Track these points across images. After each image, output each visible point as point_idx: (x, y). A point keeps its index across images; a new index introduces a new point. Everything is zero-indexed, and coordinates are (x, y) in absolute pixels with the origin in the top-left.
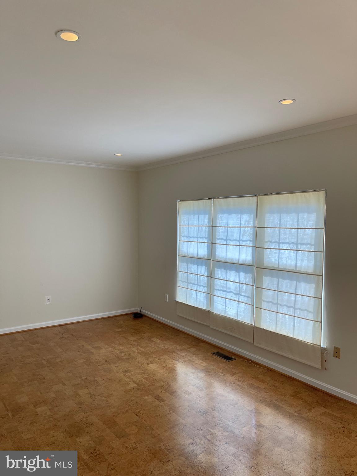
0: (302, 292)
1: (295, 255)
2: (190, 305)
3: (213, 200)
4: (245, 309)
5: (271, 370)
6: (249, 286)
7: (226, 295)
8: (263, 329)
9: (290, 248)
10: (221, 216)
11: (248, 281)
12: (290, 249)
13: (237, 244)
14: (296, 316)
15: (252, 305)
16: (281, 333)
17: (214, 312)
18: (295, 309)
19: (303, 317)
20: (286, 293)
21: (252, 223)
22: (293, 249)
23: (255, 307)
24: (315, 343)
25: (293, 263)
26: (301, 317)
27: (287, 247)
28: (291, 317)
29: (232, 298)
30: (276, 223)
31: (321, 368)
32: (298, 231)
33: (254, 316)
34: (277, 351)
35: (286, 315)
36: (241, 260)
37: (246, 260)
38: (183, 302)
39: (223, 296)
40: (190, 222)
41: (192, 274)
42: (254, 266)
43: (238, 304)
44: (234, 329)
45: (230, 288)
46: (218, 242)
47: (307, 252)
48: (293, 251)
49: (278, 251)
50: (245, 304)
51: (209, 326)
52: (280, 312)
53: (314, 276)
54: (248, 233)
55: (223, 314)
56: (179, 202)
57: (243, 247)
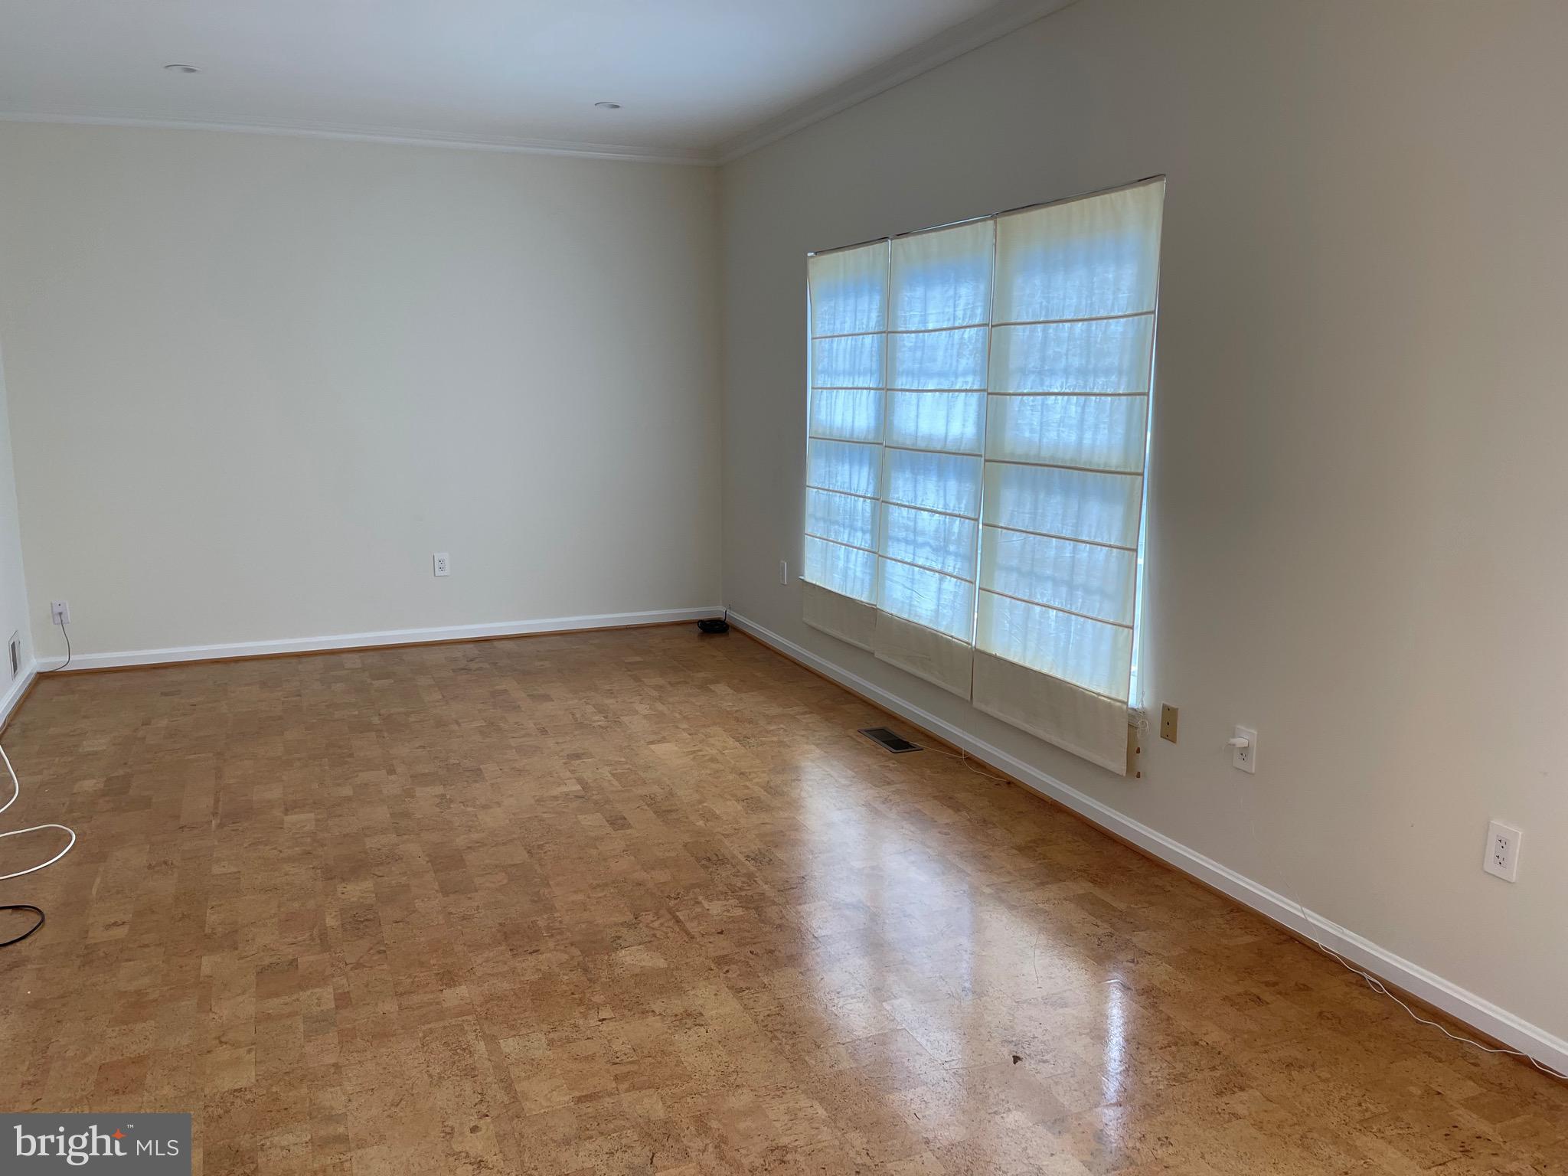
0: (1093, 534)
1: (1079, 410)
2: (833, 590)
3: (890, 241)
4: (956, 595)
5: (1009, 783)
6: (967, 521)
7: (914, 555)
8: (995, 657)
9: (1069, 387)
10: (908, 294)
11: (966, 505)
12: (1067, 391)
13: (942, 387)
14: (1073, 610)
15: (971, 582)
16: (1036, 668)
17: (885, 609)
18: (1071, 587)
19: (1090, 614)
20: (1054, 539)
21: (979, 311)
22: (1077, 391)
23: (979, 589)
24: (1113, 696)
25: (1073, 438)
26: (1085, 613)
27: (1062, 387)
28: (1061, 614)
29: (928, 564)
30: (1038, 306)
31: (1124, 775)
32: (1089, 330)
33: (976, 614)
34: (1027, 726)
35: (1050, 610)
36: (950, 437)
37: (962, 438)
38: (818, 584)
39: (906, 560)
40: (838, 325)
41: (838, 494)
42: (981, 456)
43: (941, 580)
44: (930, 660)
45: (923, 533)
46: (900, 383)
47: (1109, 398)
48: (1075, 397)
49: (1040, 403)
50: (955, 580)
51: (873, 654)
52: (1036, 601)
53: (1123, 476)
54: (971, 347)
55: (905, 616)
56: (812, 257)
57: (957, 393)
